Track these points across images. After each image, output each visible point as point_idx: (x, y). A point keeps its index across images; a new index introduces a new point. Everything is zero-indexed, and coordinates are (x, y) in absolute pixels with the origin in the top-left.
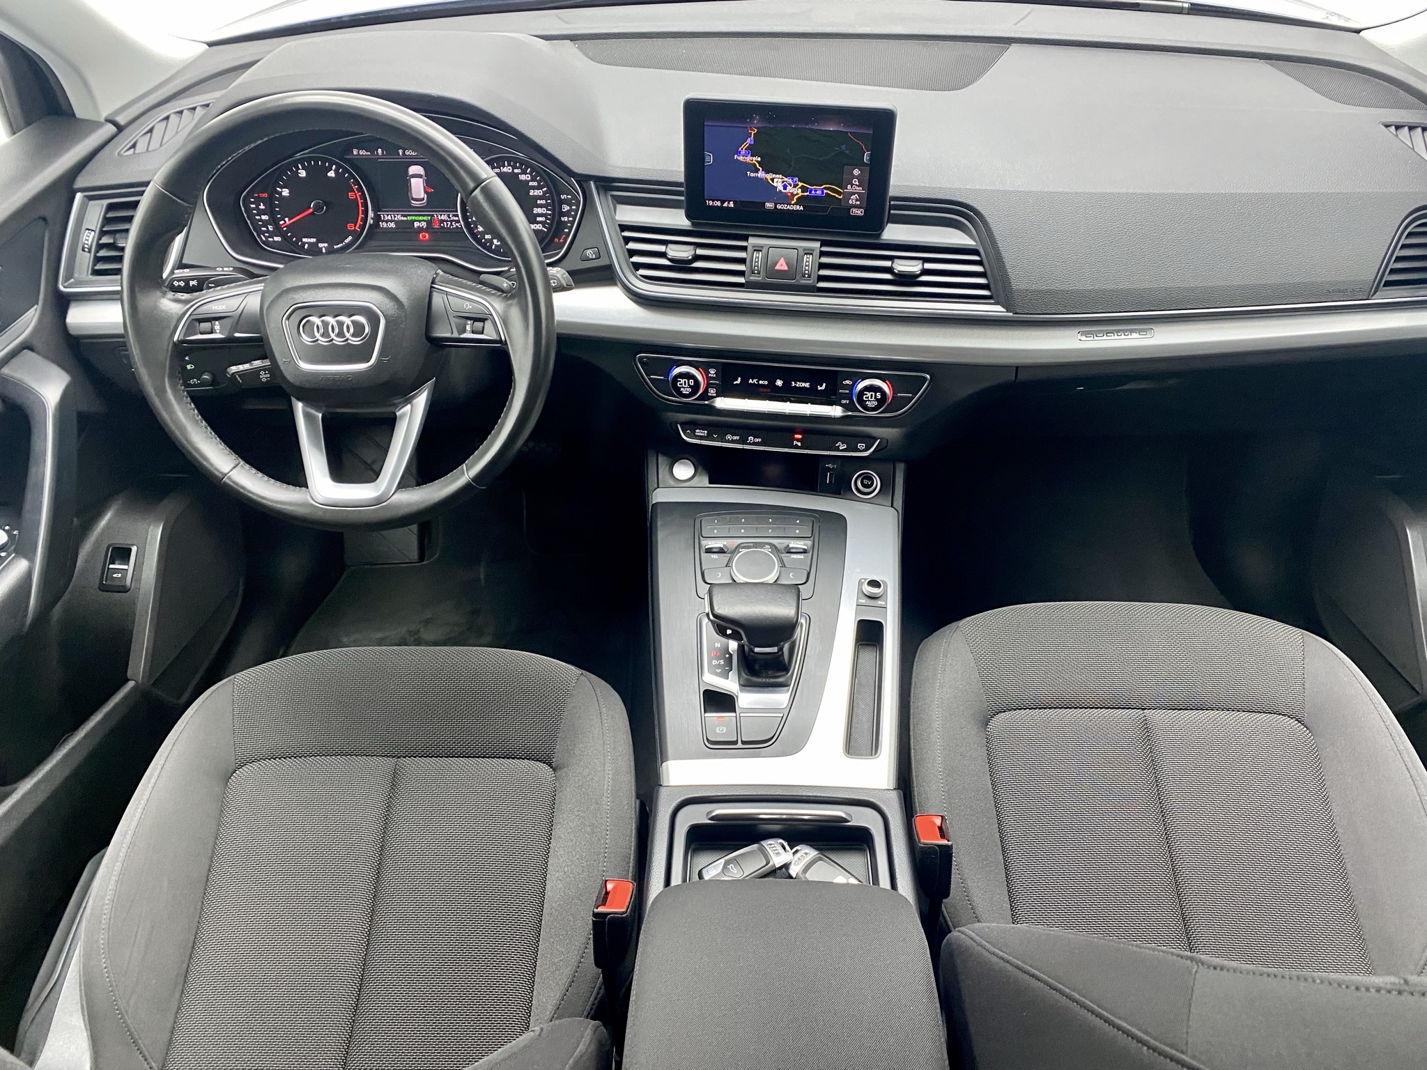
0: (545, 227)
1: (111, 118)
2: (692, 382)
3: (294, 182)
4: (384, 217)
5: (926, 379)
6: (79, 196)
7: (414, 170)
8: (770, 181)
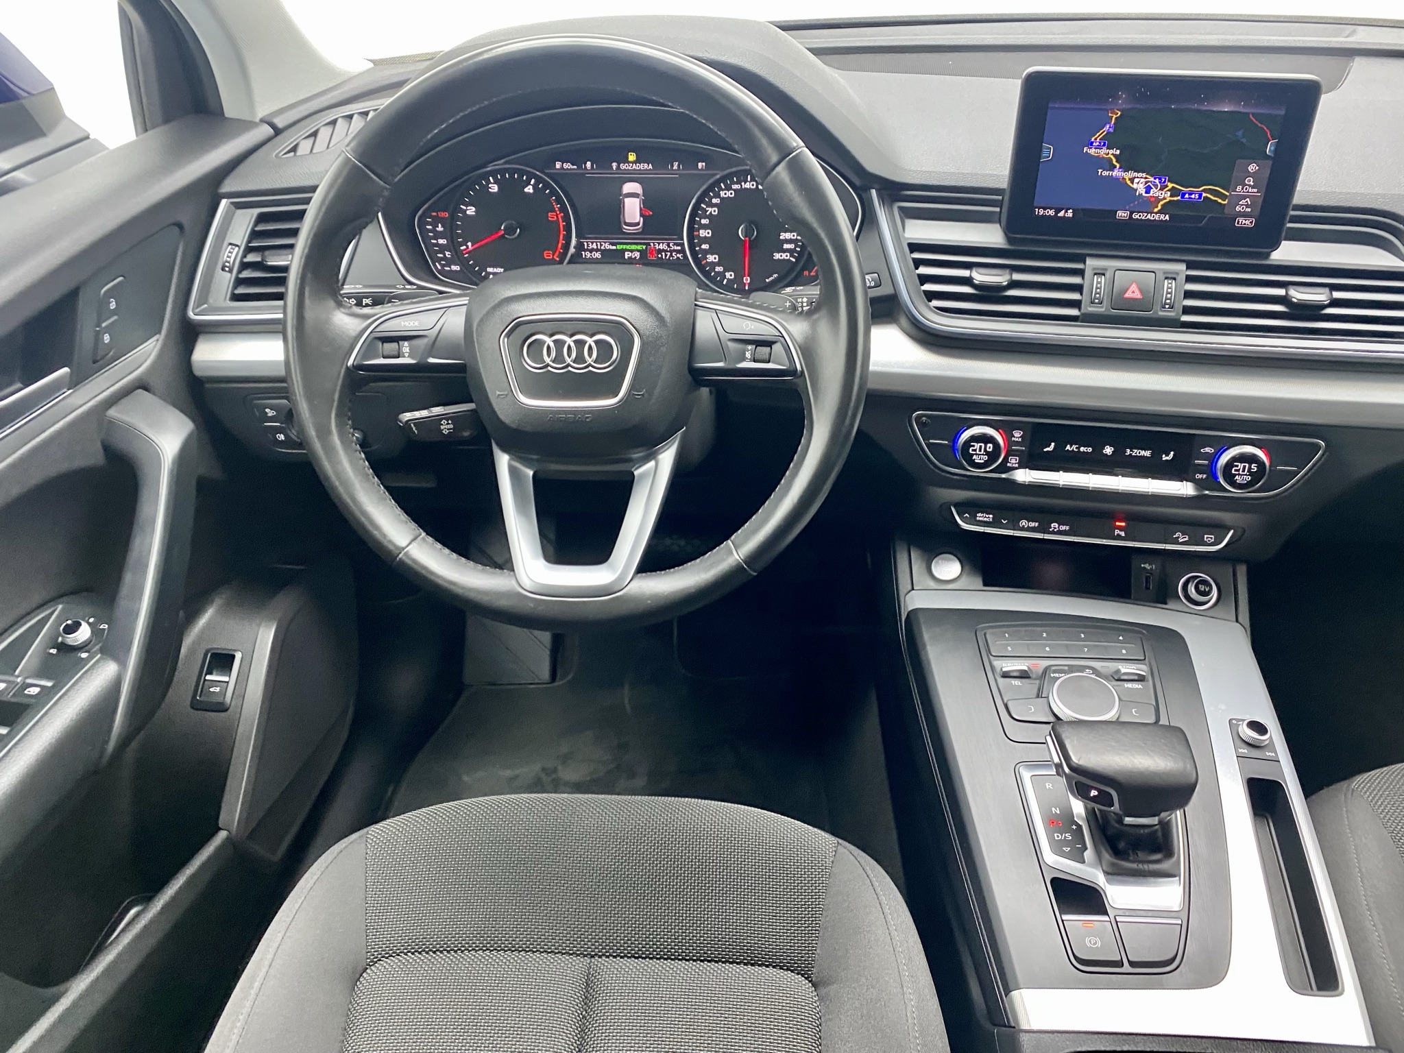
0: (794, 257)
1: (267, 119)
2: (990, 447)
3: (482, 199)
4: (588, 245)
5: (1319, 447)
6: (224, 202)
7: (629, 187)
8: (1129, 182)
